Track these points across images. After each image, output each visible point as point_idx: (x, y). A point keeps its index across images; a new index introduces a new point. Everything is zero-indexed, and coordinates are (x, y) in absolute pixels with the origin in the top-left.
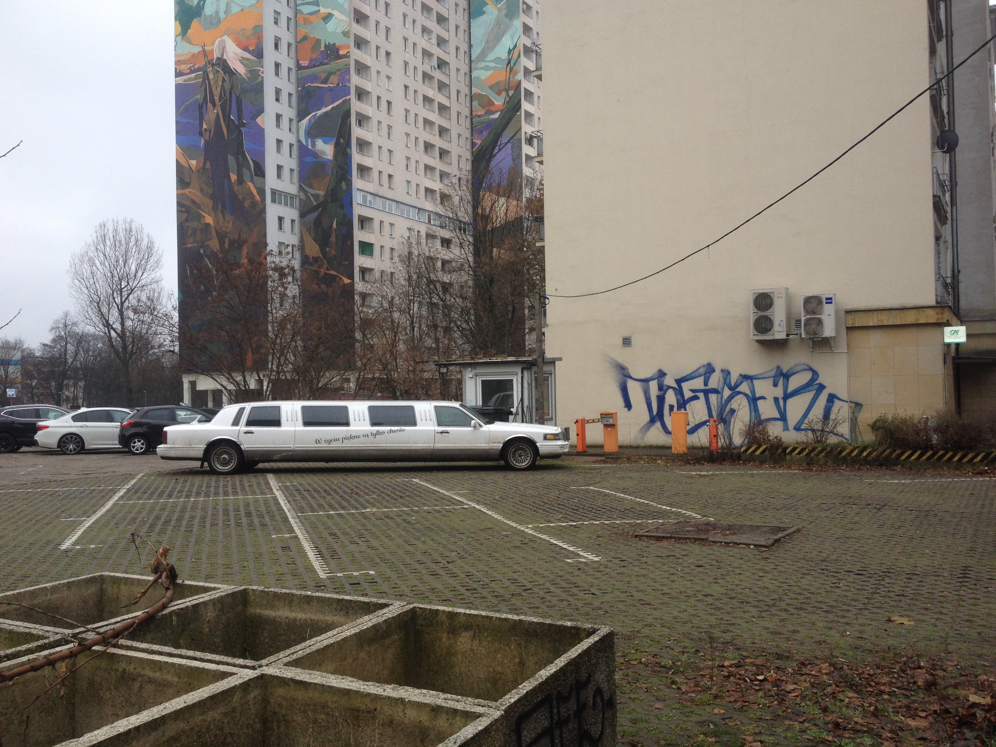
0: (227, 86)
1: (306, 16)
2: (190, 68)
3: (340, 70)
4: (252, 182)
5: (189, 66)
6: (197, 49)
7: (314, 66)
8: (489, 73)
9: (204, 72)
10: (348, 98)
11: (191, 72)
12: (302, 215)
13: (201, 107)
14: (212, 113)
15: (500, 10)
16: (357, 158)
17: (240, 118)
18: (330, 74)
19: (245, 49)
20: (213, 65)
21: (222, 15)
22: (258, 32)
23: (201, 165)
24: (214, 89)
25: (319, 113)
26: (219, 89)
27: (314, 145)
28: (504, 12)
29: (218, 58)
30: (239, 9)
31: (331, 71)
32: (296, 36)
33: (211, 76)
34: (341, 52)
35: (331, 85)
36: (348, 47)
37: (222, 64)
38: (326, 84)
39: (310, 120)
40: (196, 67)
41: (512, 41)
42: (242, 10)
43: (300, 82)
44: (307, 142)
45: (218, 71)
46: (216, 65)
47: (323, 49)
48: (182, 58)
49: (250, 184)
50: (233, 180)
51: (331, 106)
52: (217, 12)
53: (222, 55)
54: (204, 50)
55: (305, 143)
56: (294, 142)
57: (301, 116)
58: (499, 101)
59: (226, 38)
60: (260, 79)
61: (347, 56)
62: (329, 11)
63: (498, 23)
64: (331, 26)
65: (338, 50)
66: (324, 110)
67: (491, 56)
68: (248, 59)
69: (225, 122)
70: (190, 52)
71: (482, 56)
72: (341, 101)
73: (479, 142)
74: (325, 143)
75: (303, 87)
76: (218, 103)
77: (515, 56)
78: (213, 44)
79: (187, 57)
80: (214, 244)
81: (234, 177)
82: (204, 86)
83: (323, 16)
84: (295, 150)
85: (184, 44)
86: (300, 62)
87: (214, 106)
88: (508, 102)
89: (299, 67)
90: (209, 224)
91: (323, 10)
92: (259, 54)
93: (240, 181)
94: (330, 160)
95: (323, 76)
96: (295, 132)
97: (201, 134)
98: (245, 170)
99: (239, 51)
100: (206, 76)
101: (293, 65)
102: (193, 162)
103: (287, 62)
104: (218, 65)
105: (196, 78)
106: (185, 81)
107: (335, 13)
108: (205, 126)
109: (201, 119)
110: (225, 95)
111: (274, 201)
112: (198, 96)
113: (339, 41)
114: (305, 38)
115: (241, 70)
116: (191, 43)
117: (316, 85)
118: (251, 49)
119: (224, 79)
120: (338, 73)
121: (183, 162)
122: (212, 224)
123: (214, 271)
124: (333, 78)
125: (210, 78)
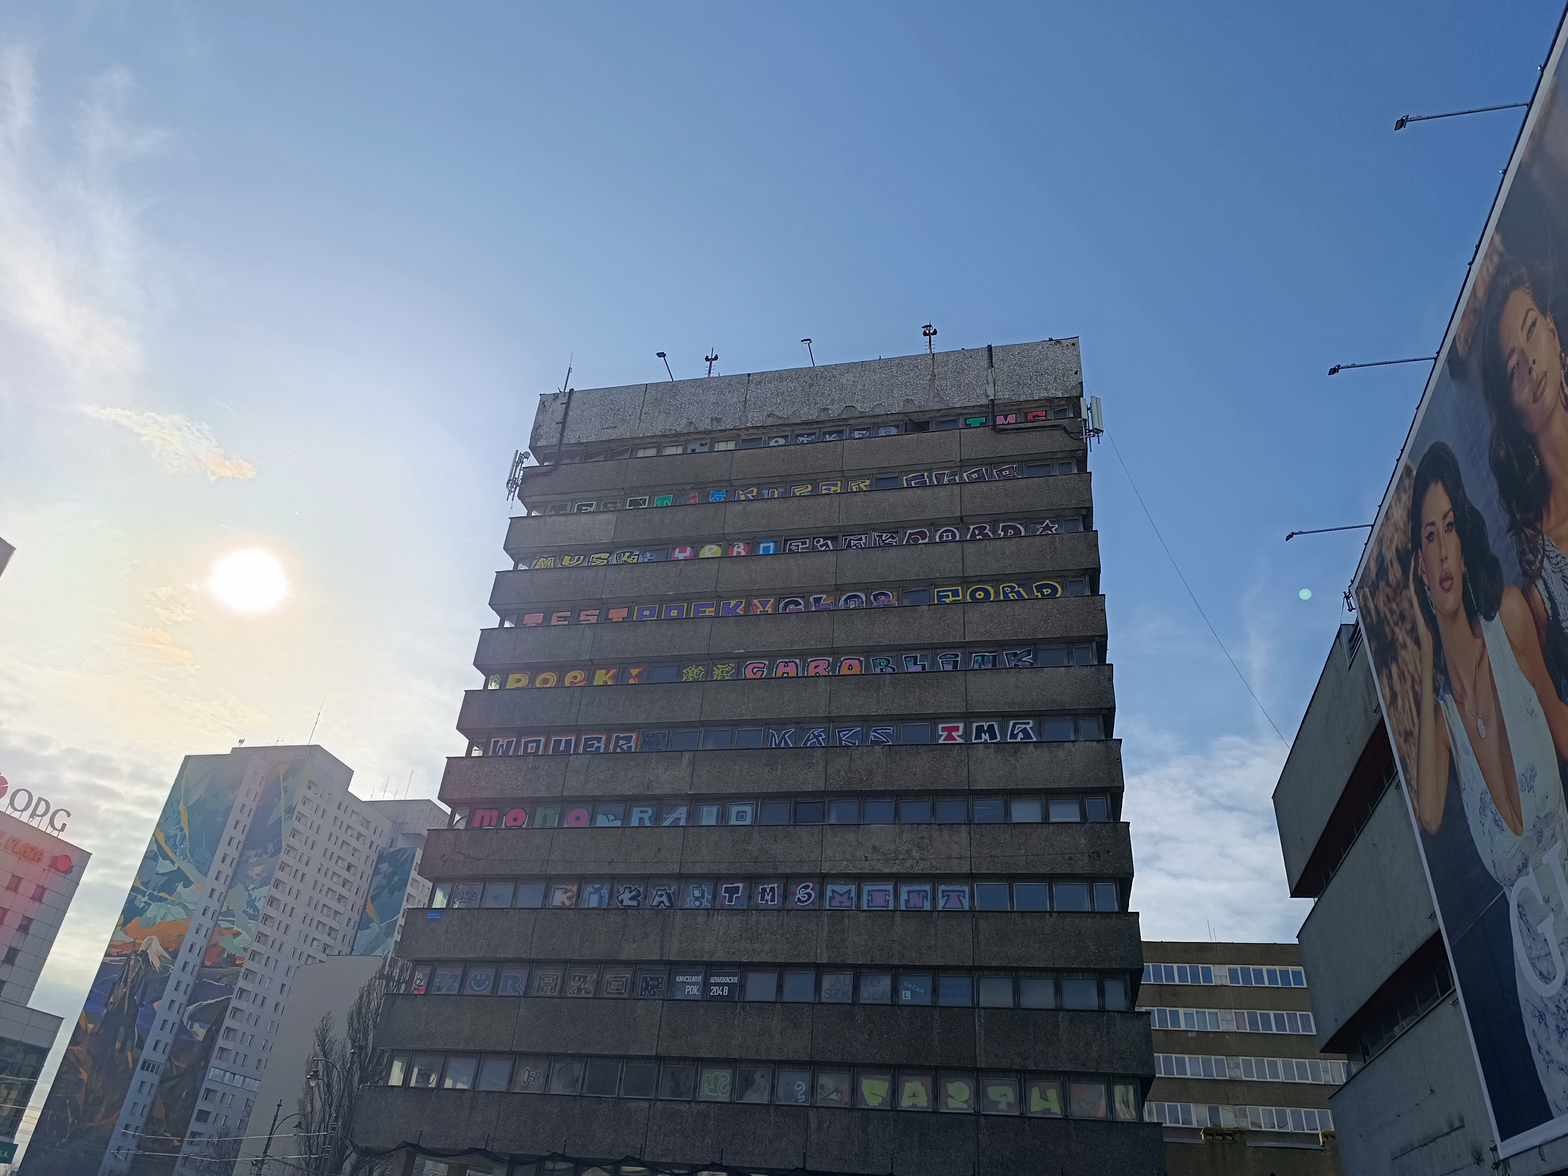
0: (141, 973)
1: (221, 930)
2: (119, 952)
4: (132, 1051)
5: (118, 950)
6: (129, 940)
7: (214, 967)
9: (127, 959)
10: (230, 996)
11: (118, 956)
12: (161, 1082)
13: (114, 984)
14: (122, 990)
16: (221, 1042)
17: (142, 998)
18: (224, 976)
19: (166, 950)
20: (137, 955)
21: (158, 920)
22: (181, 938)
23: (96, 1030)
24: (130, 972)
25: (205, 1003)
26: (134, 974)
27: (191, 1027)
29: (142, 951)
30: (173, 919)
31: (226, 973)
32: (209, 942)
33: (132, 963)
34: (237, 962)
35: (222, 984)
36: (244, 959)
37: (145, 955)
38: (218, 982)
39: (196, 1006)
40: (123, 953)
42: (174, 921)
43: (199, 976)
44: (187, 1023)
45: (139, 960)
47: (225, 956)
48: (115, 943)
49: (129, 1053)
50: (116, 1048)
51: (215, 1000)
52: (155, 917)
53: (147, 949)
54: (134, 941)
55: (185, 1024)
56: (177, 1022)
57: (190, 1002)
59: (154, 937)
60: (168, 974)
61: (240, 966)
62: (240, 930)
64: (236, 941)
65: (236, 960)
66: (209, 1002)
68: (165, 957)
69: (128, 1000)
70: (122, 941)
72: (224, 998)
74: (201, 1027)
75: (200, 981)
76: (129, 984)
78: (143, 939)
79: (120, 943)
80: (80, 1098)
81: (118, 1045)
82: (123, 969)
83: (234, 932)
84: (176, 1027)
85: (121, 933)
86: (205, 962)
87: (126, 985)
89: (203, 965)
90: (83, 1080)
91: (235, 928)
92: (174, 955)
93: (122, 1050)
94: (199, 1041)
95: (218, 976)
96: (181, 1014)
97: (106, 1005)
98: (129, 1041)
99: (161, 949)
100: (127, 962)
101: (198, 964)
102: (91, 1026)
103: (194, 960)
104: (140, 955)
105: (120, 960)
106: (110, 961)
107: (244, 933)
108: (111, 1000)
110: (137, 979)
111: (142, 1068)
112: (116, 976)
113: (239, 952)
114: (215, 945)
115: (157, 964)
116: (126, 934)
117: (210, 981)
118: (170, 950)
119: (141, 967)
120: (230, 976)
121: (83, 1025)
122: (85, 1080)
123: (71, 1120)
124: (224, 979)
125: (131, 964)
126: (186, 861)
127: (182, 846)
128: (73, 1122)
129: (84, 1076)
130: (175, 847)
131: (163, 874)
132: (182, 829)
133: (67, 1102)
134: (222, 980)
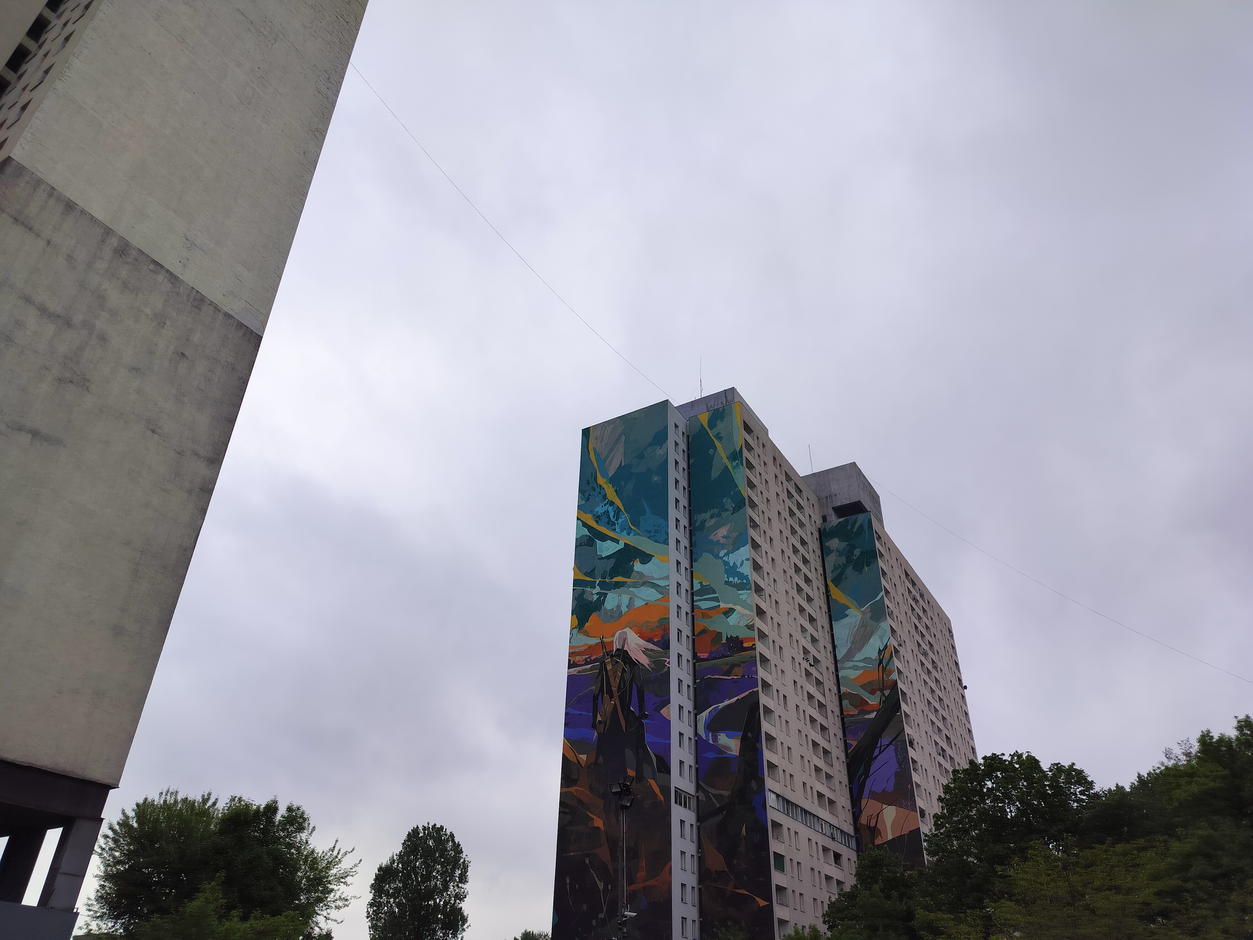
0: (627, 677)
1: (703, 611)
2: (586, 659)
3: (744, 662)
5: (584, 657)
6: (594, 641)
7: (715, 658)
8: (860, 672)
9: (601, 664)
10: (754, 690)
11: (587, 663)
12: (701, 819)
13: (595, 698)
14: (608, 704)
15: (864, 613)
16: (768, 756)
17: (641, 708)
18: (733, 666)
20: (612, 656)
21: (624, 609)
22: (664, 624)
23: (593, 760)
24: (612, 680)
25: (721, 705)
26: (617, 680)
27: (715, 739)
28: (869, 615)
29: (617, 650)
30: (643, 603)
31: (735, 662)
32: (693, 630)
33: (609, 667)
34: (746, 645)
35: (736, 677)
36: (754, 639)
37: (623, 654)
38: (729, 676)
39: (710, 712)
40: (592, 658)
41: (882, 642)
42: (646, 605)
43: (696, 674)
44: (707, 736)
45: (618, 662)
46: (615, 656)
47: (724, 641)
48: (577, 650)
50: (630, 777)
51: (736, 698)
52: (619, 607)
53: (623, 646)
54: (602, 642)
55: (704, 737)
56: (693, 736)
57: (699, 708)
58: (873, 700)
59: (627, 630)
60: (666, 669)
61: (753, 648)
62: (731, 606)
63: (863, 625)
64: (732, 620)
65: (742, 642)
66: (727, 702)
67: (859, 656)
68: (651, 650)
69: (623, 714)
70: (585, 644)
71: (849, 656)
72: (747, 693)
73: (854, 743)
74: (729, 737)
75: (702, 679)
76: (616, 694)
77: (887, 656)
78: (613, 636)
79: (583, 649)
80: (603, 852)
81: (631, 773)
82: (600, 677)
83: (723, 611)
84: (693, 745)
85: (580, 637)
86: (698, 655)
87: (611, 697)
88: (884, 702)
89: (697, 659)
90: (598, 828)
91: (724, 606)
92: (665, 645)
93: (640, 777)
94: (735, 756)
95: (726, 668)
96: (694, 726)
97: (594, 726)
98: (645, 766)
99: (642, 642)
100: (603, 667)
101: (690, 657)
102: (584, 757)
103: (686, 654)
104: (617, 656)
105: (591, 668)
106: (579, 672)
107: (738, 608)
108: (599, 718)
109: (595, 711)
110: (624, 685)
111: (678, 803)
113: (743, 634)
114: (703, 631)
115: (644, 660)
116: (588, 635)
117: (717, 677)
119: (624, 670)
120: (742, 665)
121: (571, 757)
122: (602, 827)
123: (601, 886)
124: (736, 670)
125: (608, 669)
126: (632, 535)
127: (620, 521)
128: (606, 886)
129: (599, 823)
130: (611, 524)
131: (608, 557)
132: (612, 503)
133: (587, 862)
134: (733, 672)
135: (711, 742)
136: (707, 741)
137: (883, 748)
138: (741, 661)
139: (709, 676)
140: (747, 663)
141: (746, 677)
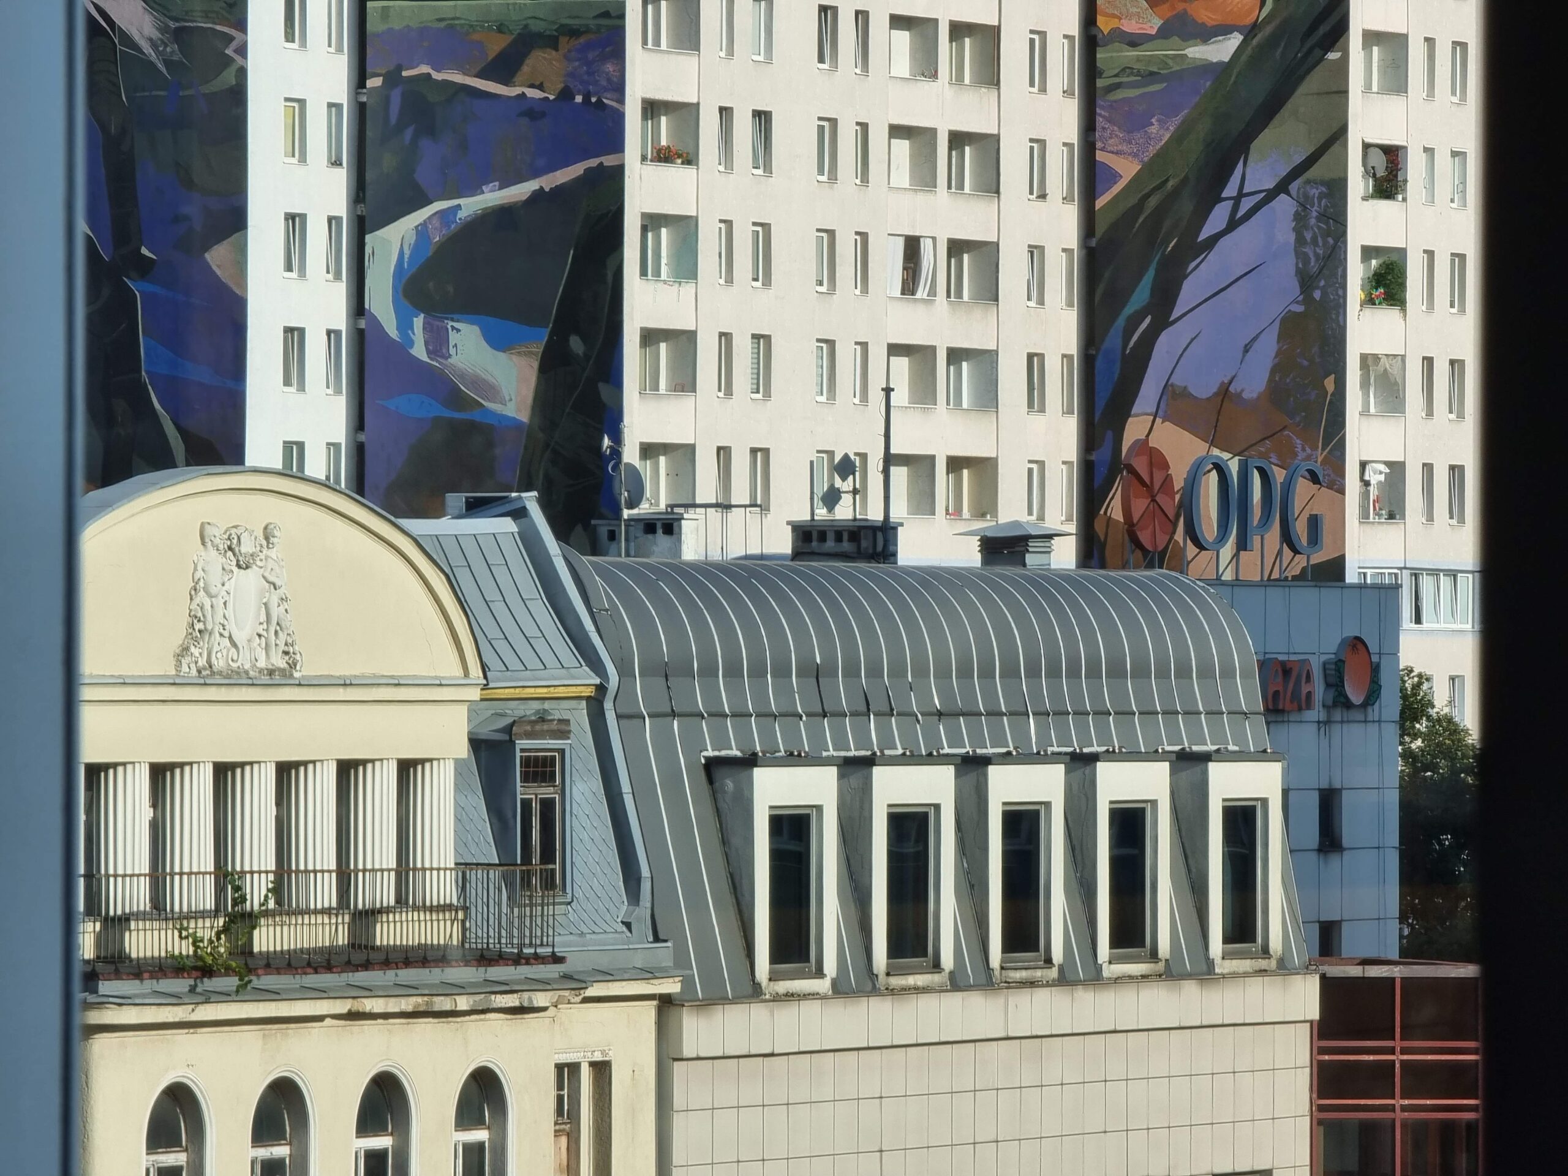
3: (573, 33)
10: (609, 161)
16: (645, 416)
25: (471, 205)
27: (438, 343)
31: (536, 27)
35: (533, 93)
38: (507, 82)
39: (422, 230)
44: (405, 326)
51: (531, 186)
55: (392, 330)
57: (375, 209)
60: (230, 77)
66: (491, 197)
72: (576, 170)
73: (1123, 170)
74: (498, 342)
75: (392, 78)
94: (517, 426)
95: (496, 45)
117: (458, 78)
120: (563, 40)
124: (541, 61)
134: (526, 68)
135: (419, 351)
136: (401, 349)
137: (1246, 204)
138: (562, 25)
139: (424, 69)
140: (582, 40)
141: (579, 99)
